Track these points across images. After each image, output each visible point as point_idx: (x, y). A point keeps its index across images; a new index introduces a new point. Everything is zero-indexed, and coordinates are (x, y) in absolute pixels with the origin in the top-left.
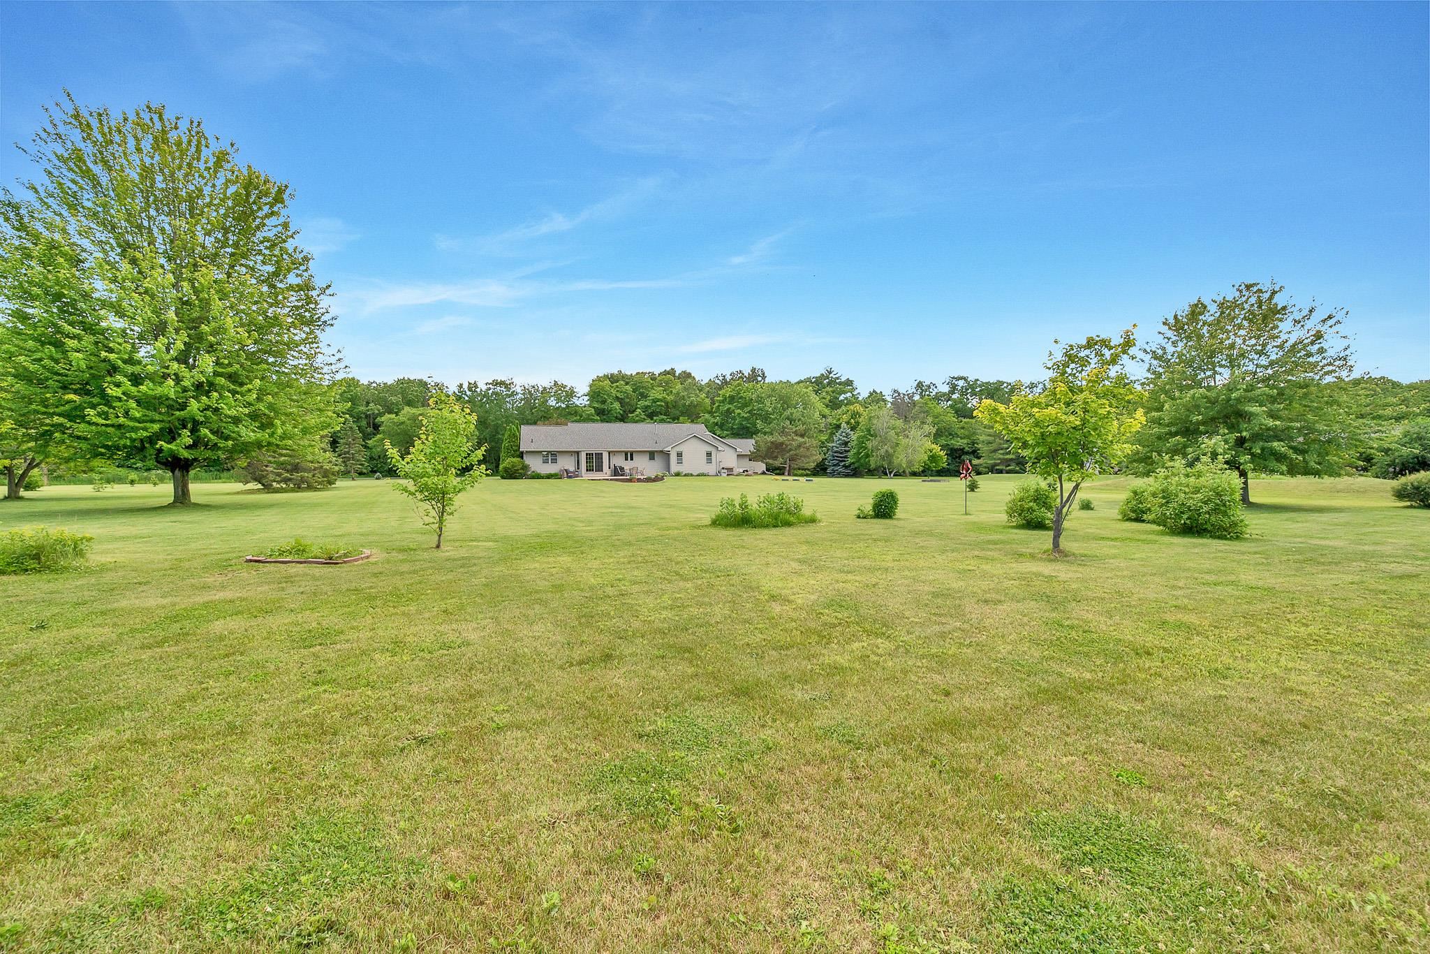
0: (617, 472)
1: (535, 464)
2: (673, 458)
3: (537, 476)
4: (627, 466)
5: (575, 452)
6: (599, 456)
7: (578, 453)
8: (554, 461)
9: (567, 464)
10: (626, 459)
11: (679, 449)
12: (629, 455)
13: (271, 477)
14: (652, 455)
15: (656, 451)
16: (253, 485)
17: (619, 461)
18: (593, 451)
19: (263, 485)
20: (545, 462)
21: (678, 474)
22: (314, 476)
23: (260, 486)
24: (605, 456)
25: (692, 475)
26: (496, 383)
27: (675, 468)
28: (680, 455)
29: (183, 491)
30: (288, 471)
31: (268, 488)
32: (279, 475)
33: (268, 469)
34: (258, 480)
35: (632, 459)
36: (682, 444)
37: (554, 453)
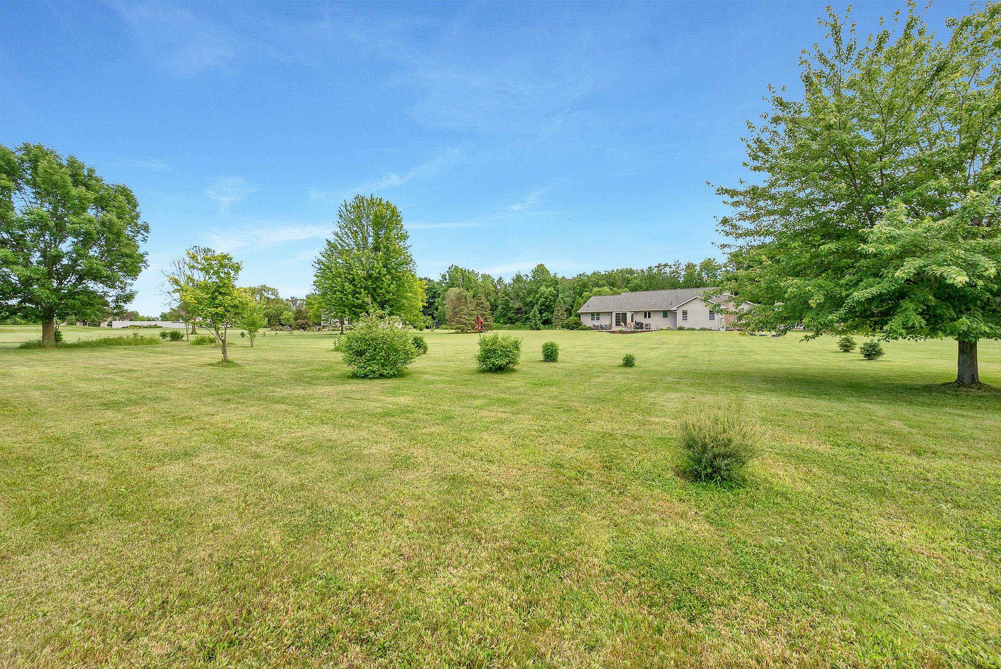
0: (638, 326)
1: (586, 321)
2: (680, 315)
3: (590, 329)
4: (646, 321)
5: (609, 312)
6: (625, 315)
7: (611, 313)
8: (598, 319)
9: (604, 321)
10: (645, 317)
11: (684, 308)
12: (648, 314)
14: (664, 313)
15: (667, 310)
17: (640, 318)
18: (621, 311)
20: (593, 319)
21: (681, 329)
24: (629, 315)
25: (692, 329)
27: (680, 322)
28: (685, 313)
35: (649, 317)
36: (687, 305)
37: (598, 314)
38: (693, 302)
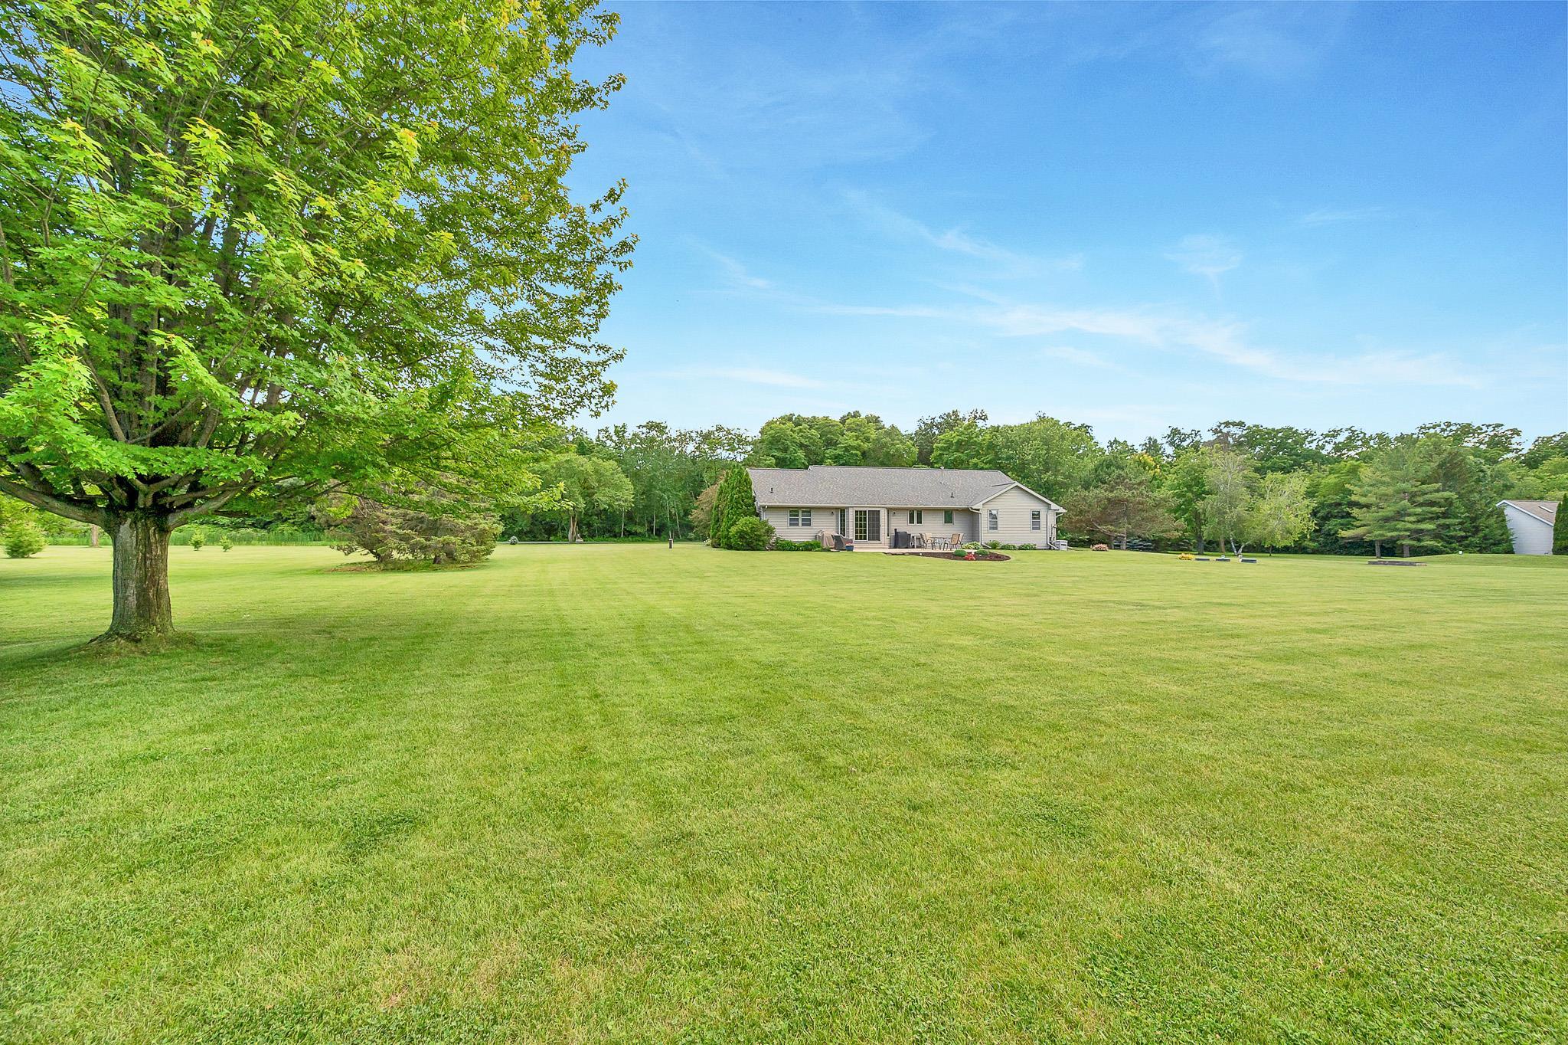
0: (900, 540)
1: (782, 528)
2: (984, 521)
4: (914, 530)
5: (837, 508)
6: (876, 514)
7: (842, 511)
8: (807, 523)
9: (826, 527)
10: (912, 521)
11: (992, 507)
12: (916, 515)
13: (392, 542)
14: (949, 515)
15: (957, 510)
16: (361, 556)
17: (901, 524)
18: (867, 507)
19: (377, 555)
20: (793, 523)
21: (991, 545)
22: (463, 542)
23: (371, 557)
24: (883, 515)
25: (1014, 547)
26: (651, 426)
27: (986, 535)
28: (994, 516)
29: (142, 593)
30: (420, 533)
31: (385, 563)
32: (405, 538)
33: (386, 528)
34: (369, 546)
35: (920, 522)
36: (998, 500)
37: (808, 511)
38: (1003, 496)
